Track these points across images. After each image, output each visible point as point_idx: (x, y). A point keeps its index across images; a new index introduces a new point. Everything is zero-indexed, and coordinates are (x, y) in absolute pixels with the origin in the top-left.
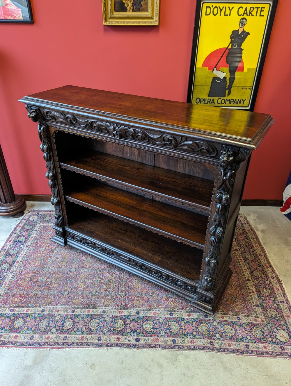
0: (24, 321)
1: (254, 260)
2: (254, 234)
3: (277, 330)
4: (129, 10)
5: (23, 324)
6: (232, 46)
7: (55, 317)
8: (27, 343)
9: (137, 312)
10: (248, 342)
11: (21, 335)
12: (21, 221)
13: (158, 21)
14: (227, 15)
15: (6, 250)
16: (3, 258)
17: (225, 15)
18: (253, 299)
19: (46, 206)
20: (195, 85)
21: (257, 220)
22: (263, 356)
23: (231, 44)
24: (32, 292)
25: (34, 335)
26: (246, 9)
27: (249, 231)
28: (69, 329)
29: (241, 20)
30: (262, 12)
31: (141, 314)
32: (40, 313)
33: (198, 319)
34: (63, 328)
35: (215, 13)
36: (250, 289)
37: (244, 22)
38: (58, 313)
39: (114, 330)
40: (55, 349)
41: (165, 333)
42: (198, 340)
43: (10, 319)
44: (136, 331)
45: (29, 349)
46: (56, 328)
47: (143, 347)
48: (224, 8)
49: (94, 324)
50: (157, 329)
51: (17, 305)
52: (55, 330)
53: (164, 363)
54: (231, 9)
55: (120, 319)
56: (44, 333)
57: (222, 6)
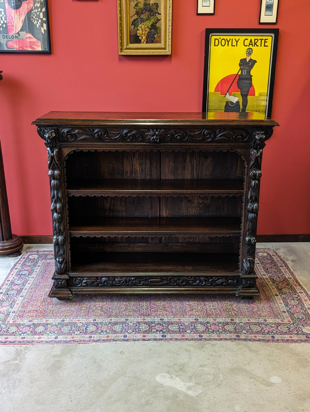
0: (45, 328)
1: (282, 281)
2: (283, 263)
3: (304, 326)
4: (143, 42)
5: (45, 330)
6: (242, 72)
7: (76, 324)
8: (52, 341)
9: (161, 319)
10: (274, 334)
11: (45, 337)
12: (20, 260)
13: (170, 51)
14: (234, 46)
15: (10, 281)
16: (9, 287)
17: (232, 46)
18: (280, 307)
19: (46, 248)
20: (209, 109)
21: (287, 253)
22: (289, 343)
23: (240, 71)
24: (48, 309)
25: (59, 336)
26: (251, 41)
27: (277, 261)
28: (93, 331)
29: (247, 50)
30: (266, 43)
31: (166, 320)
32: (61, 322)
33: (224, 322)
34: (87, 331)
35: (223, 44)
36: (277, 301)
37: (250, 52)
38: (79, 322)
39: (139, 331)
40: (82, 344)
41: (191, 331)
42: (224, 335)
43: (30, 327)
44: (162, 331)
45: (55, 345)
46: (79, 331)
47: (170, 340)
48: (231, 40)
49: (118, 328)
50: (182, 329)
51: (35, 318)
52: (79, 332)
53: (192, 349)
54: (237, 41)
55: (145, 324)
56: (68, 334)
57: (228, 38)
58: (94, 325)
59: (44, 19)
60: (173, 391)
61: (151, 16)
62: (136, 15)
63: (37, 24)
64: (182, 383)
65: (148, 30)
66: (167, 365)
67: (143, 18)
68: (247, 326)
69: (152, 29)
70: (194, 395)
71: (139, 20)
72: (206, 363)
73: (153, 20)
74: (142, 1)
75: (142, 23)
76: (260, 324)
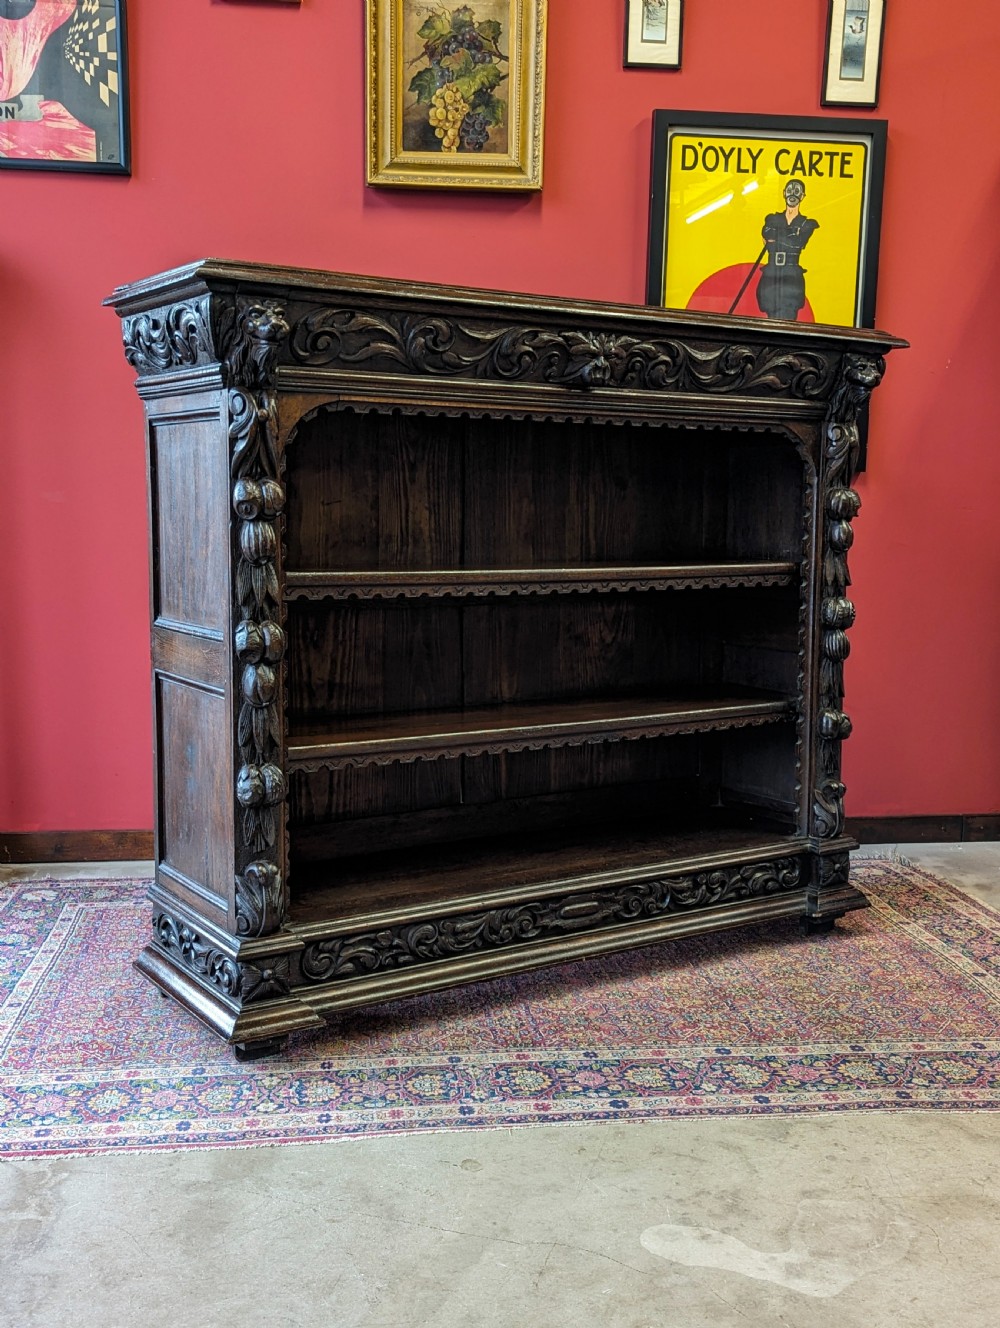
0: (128, 1097)
2: (952, 892)
4: (449, 148)
5: (129, 1103)
6: (771, 258)
7: (256, 1081)
8: (166, 1137)
9: (586, 1055)
11: (136, 1124)
13: (540, 178)
14: (747, 171)
17: (739, 170)
21: (949, 868)
23: (767, 253)
24: (127, 1038)
25: (192, 1122)
26: (799, 156)
27: (929, 887)
29: (787, 185)
30: (846, 166)
31: (606, 1055)
32: (191, 1076)
33: (828, 1055)
34: (305, 1099)
35: (711, 163)
37: (797, 191)
38: (266, 1073)
39: (514, 1091)
40: (297, 1143)
41: (720, 1087)
42: (850, 1093)
43: (67, 1095)
44: (605, 1088)
45: (184, 1149)
46: (272, 1101)
47: (648, 1116)
48: (735, 152)
49: (427, 1085)
50: (683, 1081)
51: (79, 1066)
52: (272, 1106)
53: (746, 1143)
54: (755, 155)
55: (529, 1070)
56: (228, 1113)
57: (727, 144)
58: (331, 1081)
59: (113, 56)
60: (728, 1282)
61: (476, 63)
62: (426, 59)
63: (86, 73)
64: (757, 1255)
65: (467, 109)
66: (668, 1197)
67: (448, 69)
68: (924, 1066)
69: (479, 105)
70: (825, 1295)
71: (437, 73)
72: (822, 1182)
73: (480, 78)
74: (447, 14)
75: (444, 83)
76: (965, 1057)
